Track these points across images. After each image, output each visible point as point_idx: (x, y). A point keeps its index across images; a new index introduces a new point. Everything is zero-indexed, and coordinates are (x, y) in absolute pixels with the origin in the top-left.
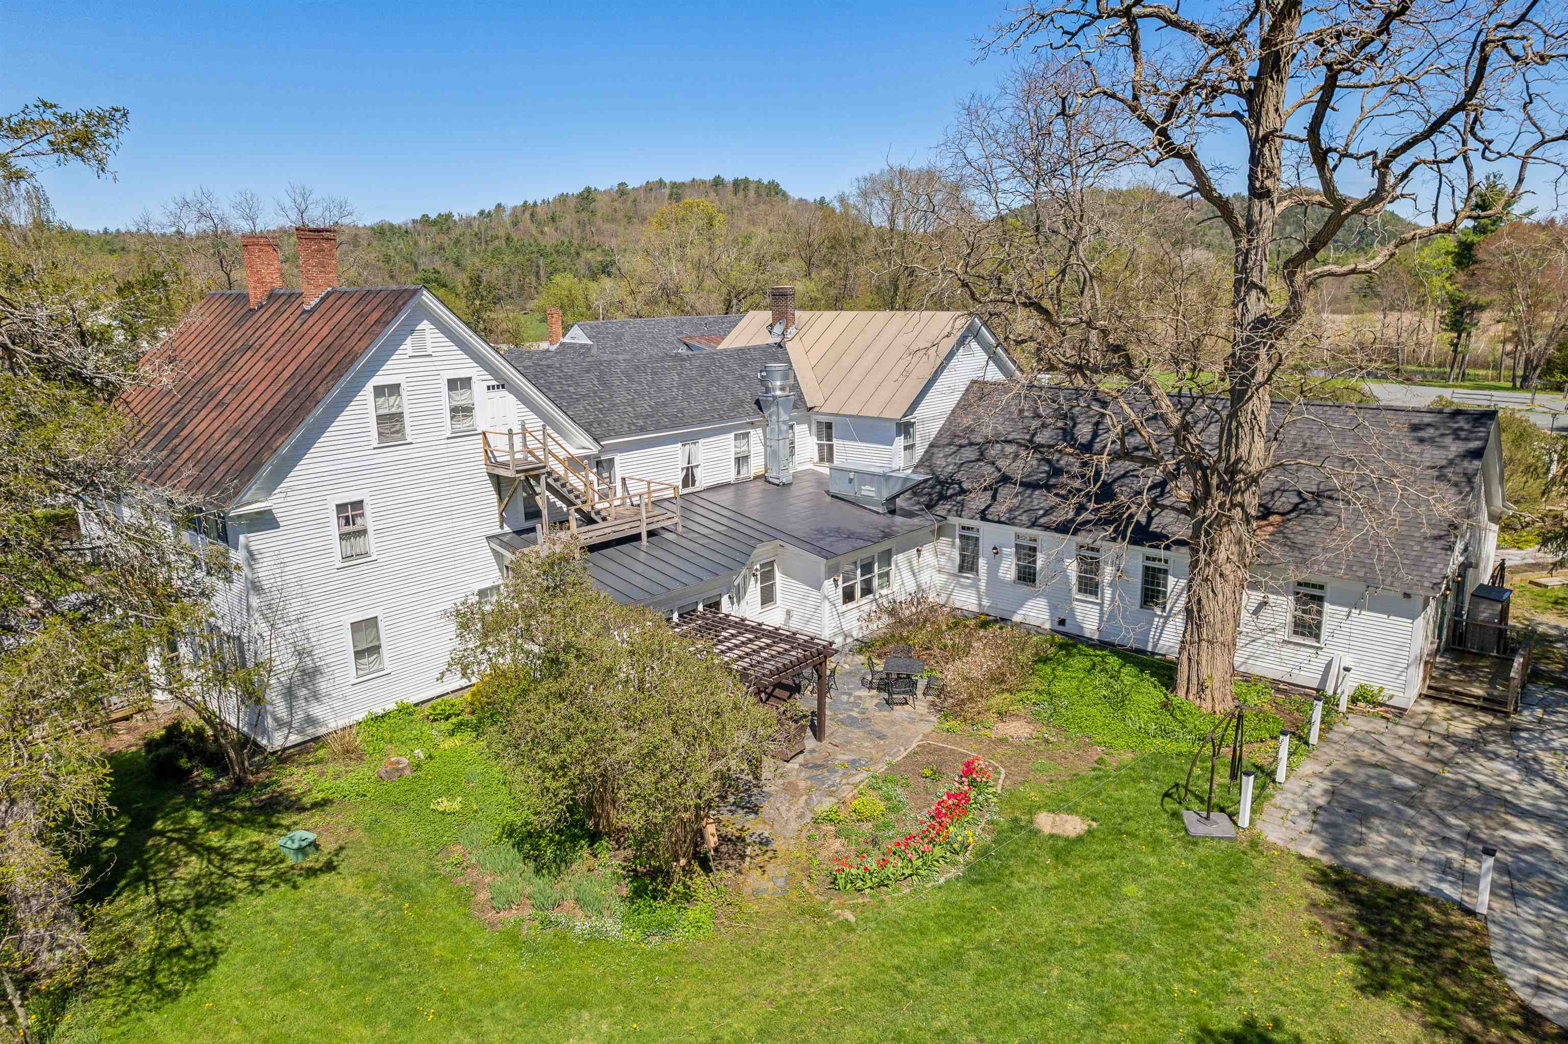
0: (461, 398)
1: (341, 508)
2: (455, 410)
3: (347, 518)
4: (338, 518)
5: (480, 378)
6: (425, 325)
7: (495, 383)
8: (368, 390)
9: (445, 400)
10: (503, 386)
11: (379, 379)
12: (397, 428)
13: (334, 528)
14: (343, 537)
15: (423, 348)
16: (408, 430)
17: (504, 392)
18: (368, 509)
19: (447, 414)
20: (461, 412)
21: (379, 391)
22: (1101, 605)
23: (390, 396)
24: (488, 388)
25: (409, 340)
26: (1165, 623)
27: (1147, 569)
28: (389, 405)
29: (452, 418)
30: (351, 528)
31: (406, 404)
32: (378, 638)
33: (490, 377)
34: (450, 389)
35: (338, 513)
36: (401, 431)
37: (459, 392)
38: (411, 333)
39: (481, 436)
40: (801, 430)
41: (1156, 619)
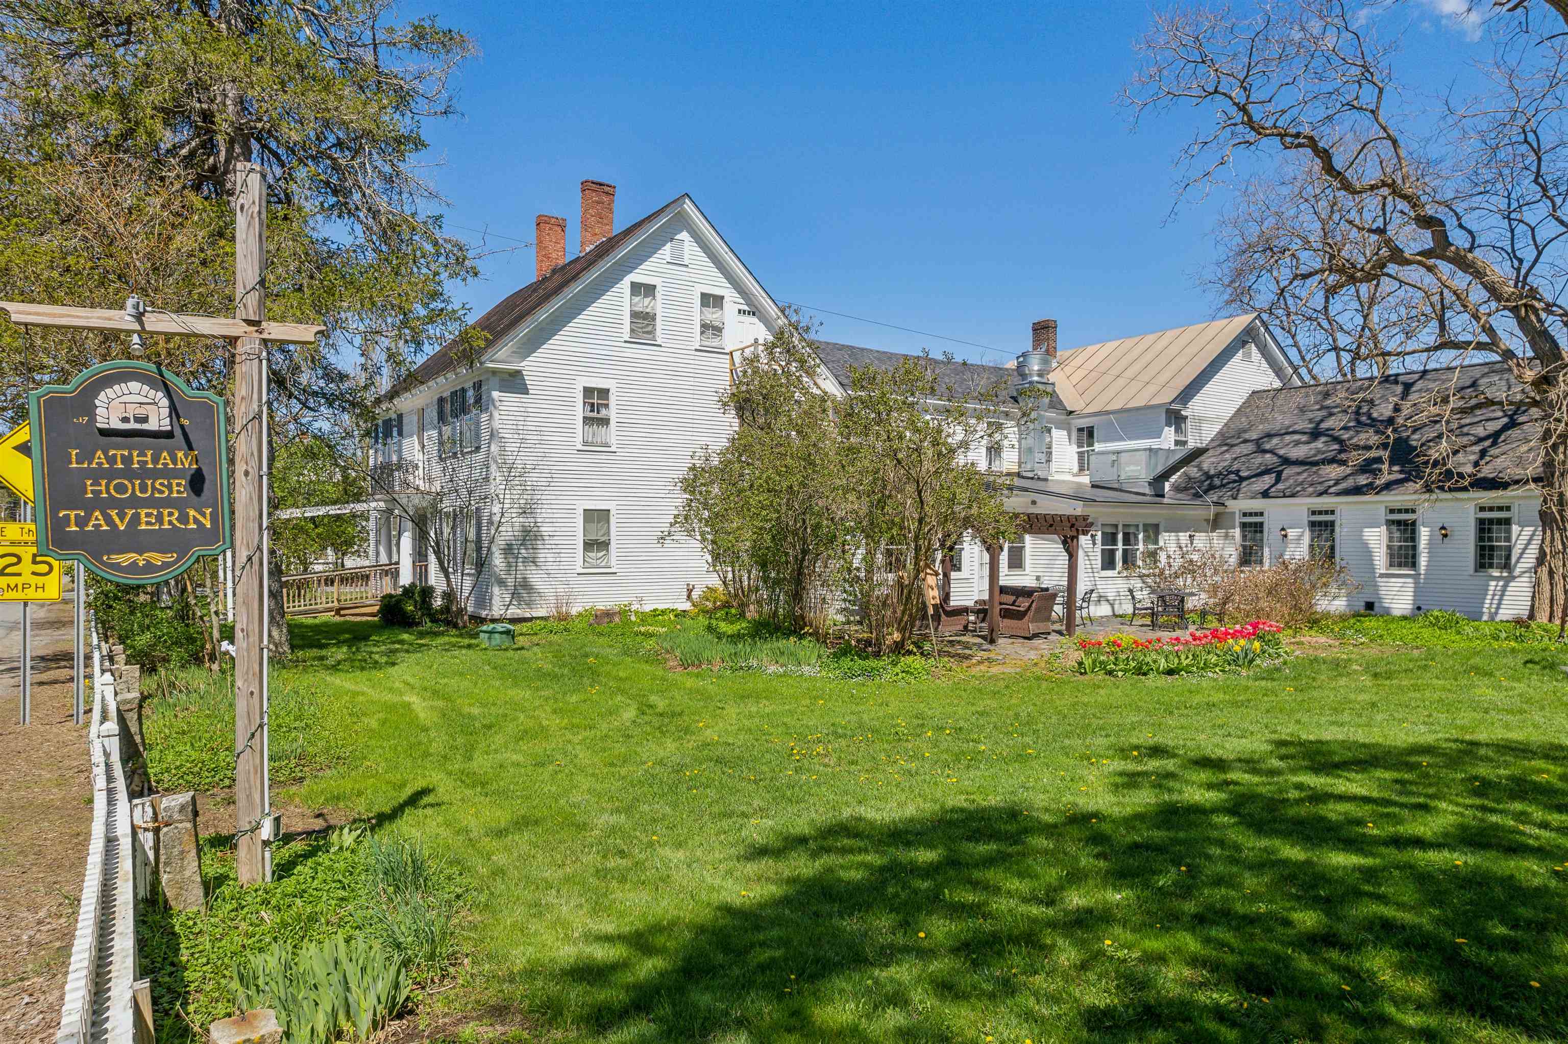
0: (712, 315)
1: (588, 392)
2: (705, 327)
3: (592, 405)
4: (585, 403)
5: (732, 301)
6: (684, 235)
7: (746, 308)
8: (625, 285)
9: (696, 314)
10: (754, 314)
11: (637, 276)
12: (650, 328)
13: (579, 411)
14: (587, 421)
15: (681, 257)
16: (659, 332)
17: (755, 320)
18: (613, 400)
19: (698, 329)
20: (711, 329)
21: (636, 288)
22: (1416, 577)
23: (645, 297)
24: (740, 311)
25: (668, 246)
26: (1505, 586)
27: (1481, 522)
28: (643, 304)
29: (702, 333)
30: (595, 415)
31: (658, 306)
32: (608, 533)
33: (742, 301)
34: (703, 305)
35: (585, 397)
36: (652, 332)
37: (711, 310)
38: (672, 239)
39: (728, 357)
40: (1059, 436)
41: (1493, 583)
